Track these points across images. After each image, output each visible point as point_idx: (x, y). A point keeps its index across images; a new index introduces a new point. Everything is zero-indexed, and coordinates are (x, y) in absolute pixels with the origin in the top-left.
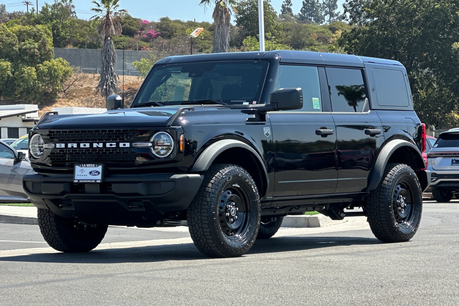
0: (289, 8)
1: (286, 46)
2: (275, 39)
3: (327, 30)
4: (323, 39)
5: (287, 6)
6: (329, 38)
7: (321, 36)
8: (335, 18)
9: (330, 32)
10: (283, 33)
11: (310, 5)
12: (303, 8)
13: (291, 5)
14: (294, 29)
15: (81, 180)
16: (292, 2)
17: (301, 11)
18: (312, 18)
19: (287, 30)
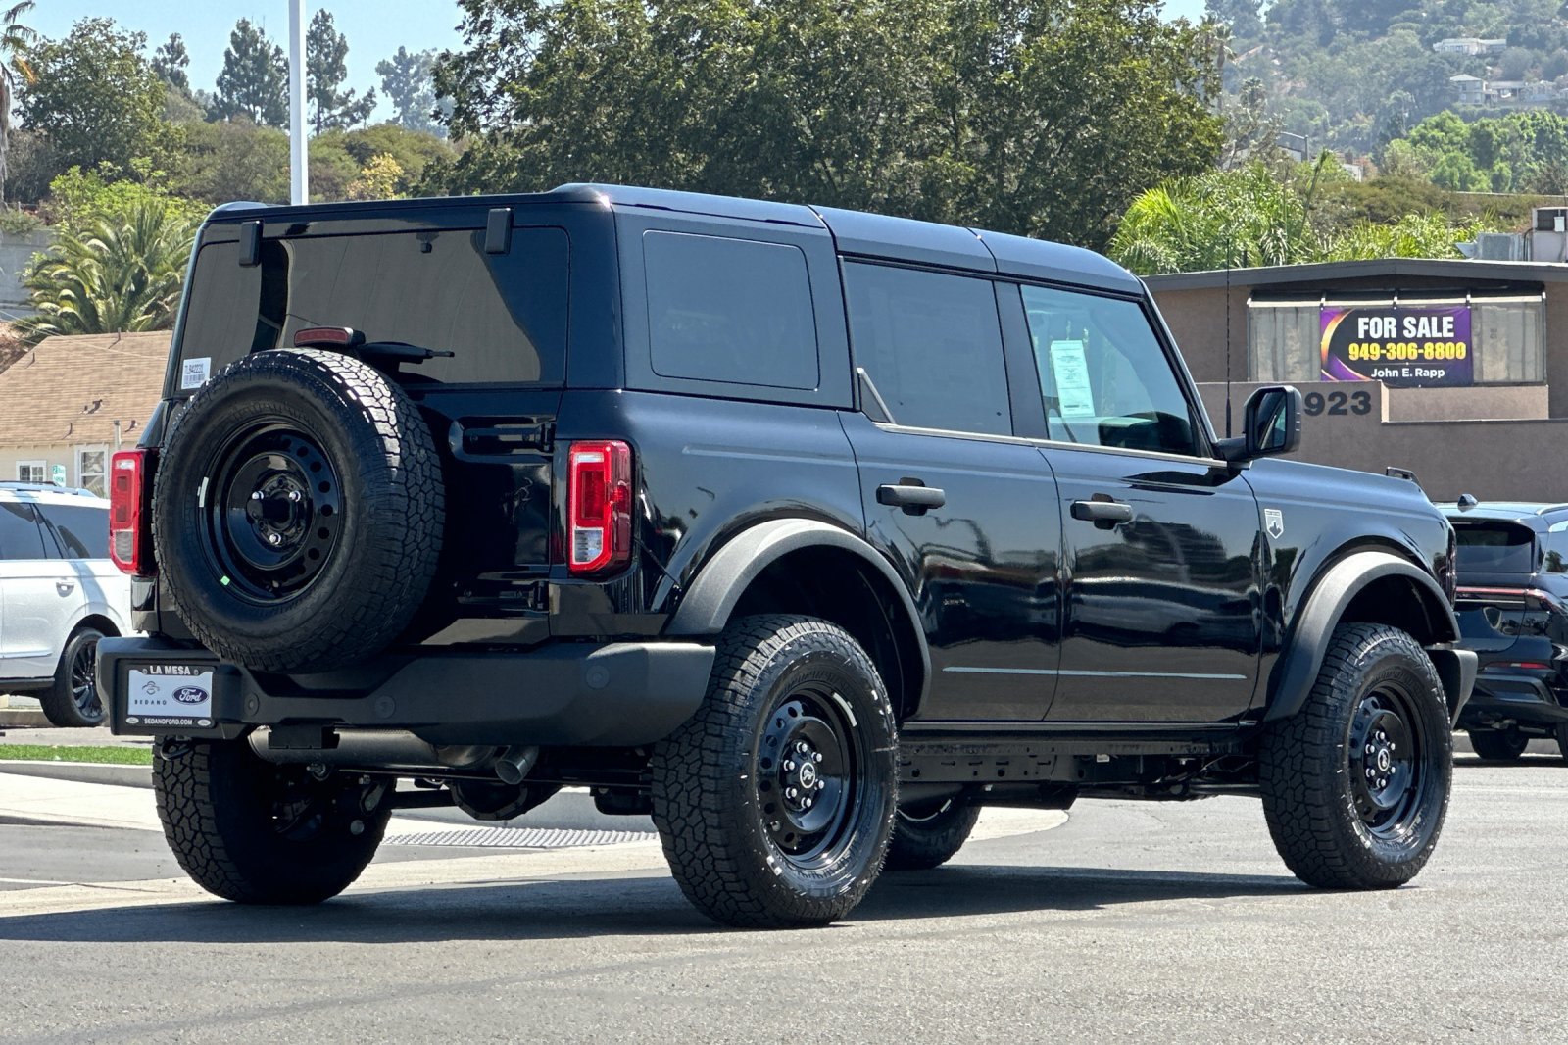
0: (179, 72)
1: (202, 206)
2: (164, 181)
3: (341, 152)
4: (325, 184)
5: (169, 66)
6: (345, 181)
7: (318, 174)
8: (337, 111)
9: (350, 161)
10: (185, 161)
11: (249, 63)
12: (225, 73)
13: (185, 61)
14: (226, 146)
16: (187, 52)
17: (219, 83)
18: (258, 108)
19: (202, 150)
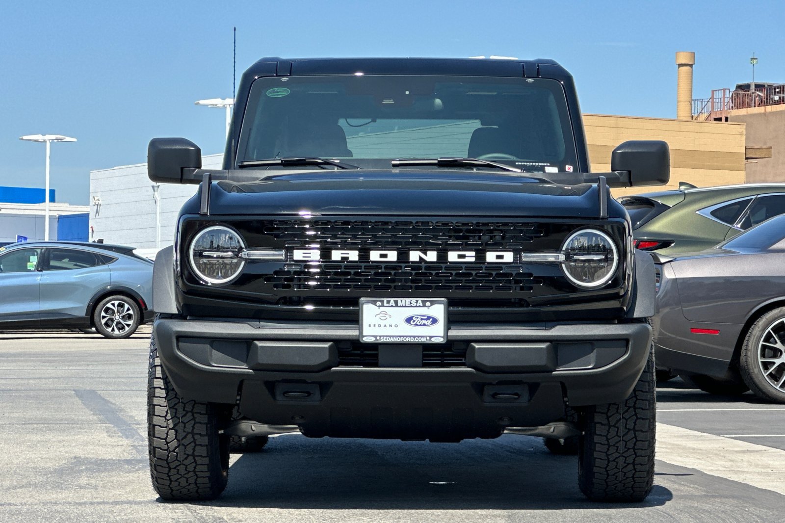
15: (383, 336)
